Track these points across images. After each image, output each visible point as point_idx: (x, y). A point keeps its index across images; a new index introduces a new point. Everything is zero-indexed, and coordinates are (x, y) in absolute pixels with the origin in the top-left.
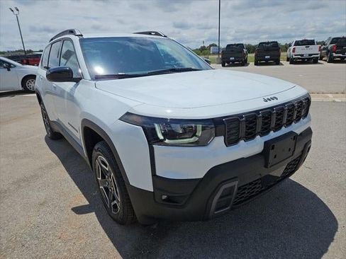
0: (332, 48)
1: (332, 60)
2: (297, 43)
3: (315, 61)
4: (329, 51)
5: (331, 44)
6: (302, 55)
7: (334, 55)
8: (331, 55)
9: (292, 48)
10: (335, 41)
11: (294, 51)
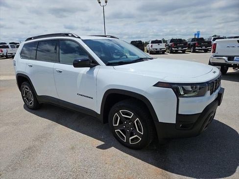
0: (172, 45)
1: (172, 52)
2: (153, 42)
3: (163, 52)
4: (170, 47)
5: (170, 42)
6: (156, 49)
7: (173, 49)
8: (171, 49)
9: (150, 45)
10: (172, 41)
11: (152, 47)
